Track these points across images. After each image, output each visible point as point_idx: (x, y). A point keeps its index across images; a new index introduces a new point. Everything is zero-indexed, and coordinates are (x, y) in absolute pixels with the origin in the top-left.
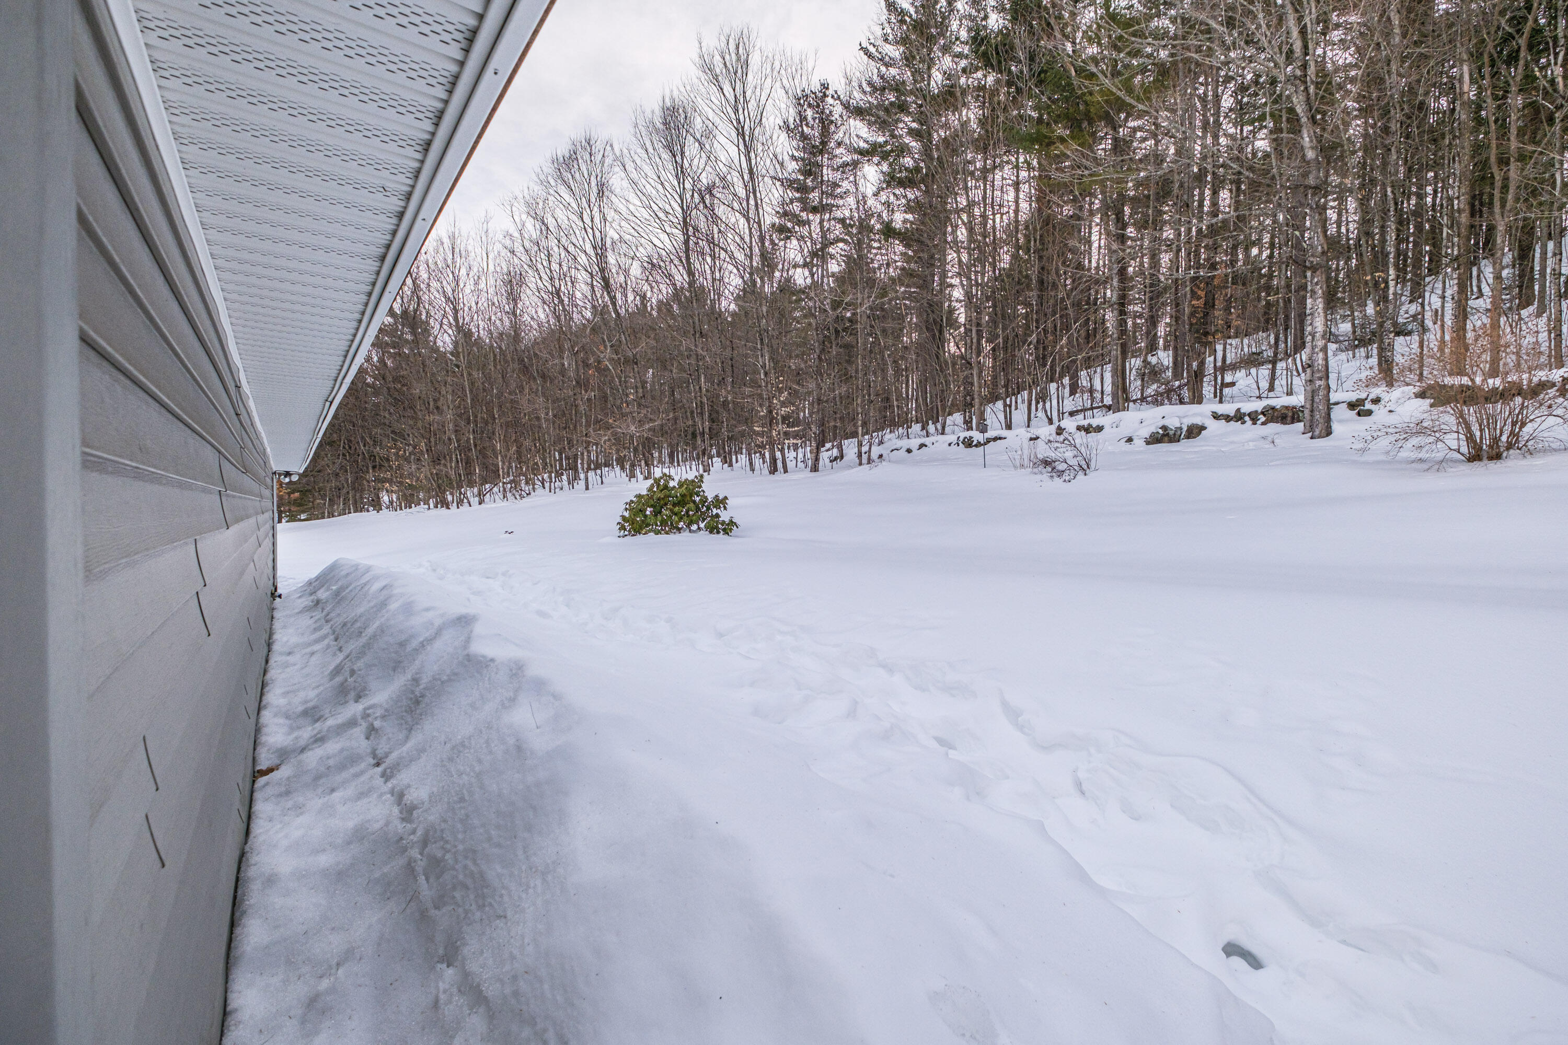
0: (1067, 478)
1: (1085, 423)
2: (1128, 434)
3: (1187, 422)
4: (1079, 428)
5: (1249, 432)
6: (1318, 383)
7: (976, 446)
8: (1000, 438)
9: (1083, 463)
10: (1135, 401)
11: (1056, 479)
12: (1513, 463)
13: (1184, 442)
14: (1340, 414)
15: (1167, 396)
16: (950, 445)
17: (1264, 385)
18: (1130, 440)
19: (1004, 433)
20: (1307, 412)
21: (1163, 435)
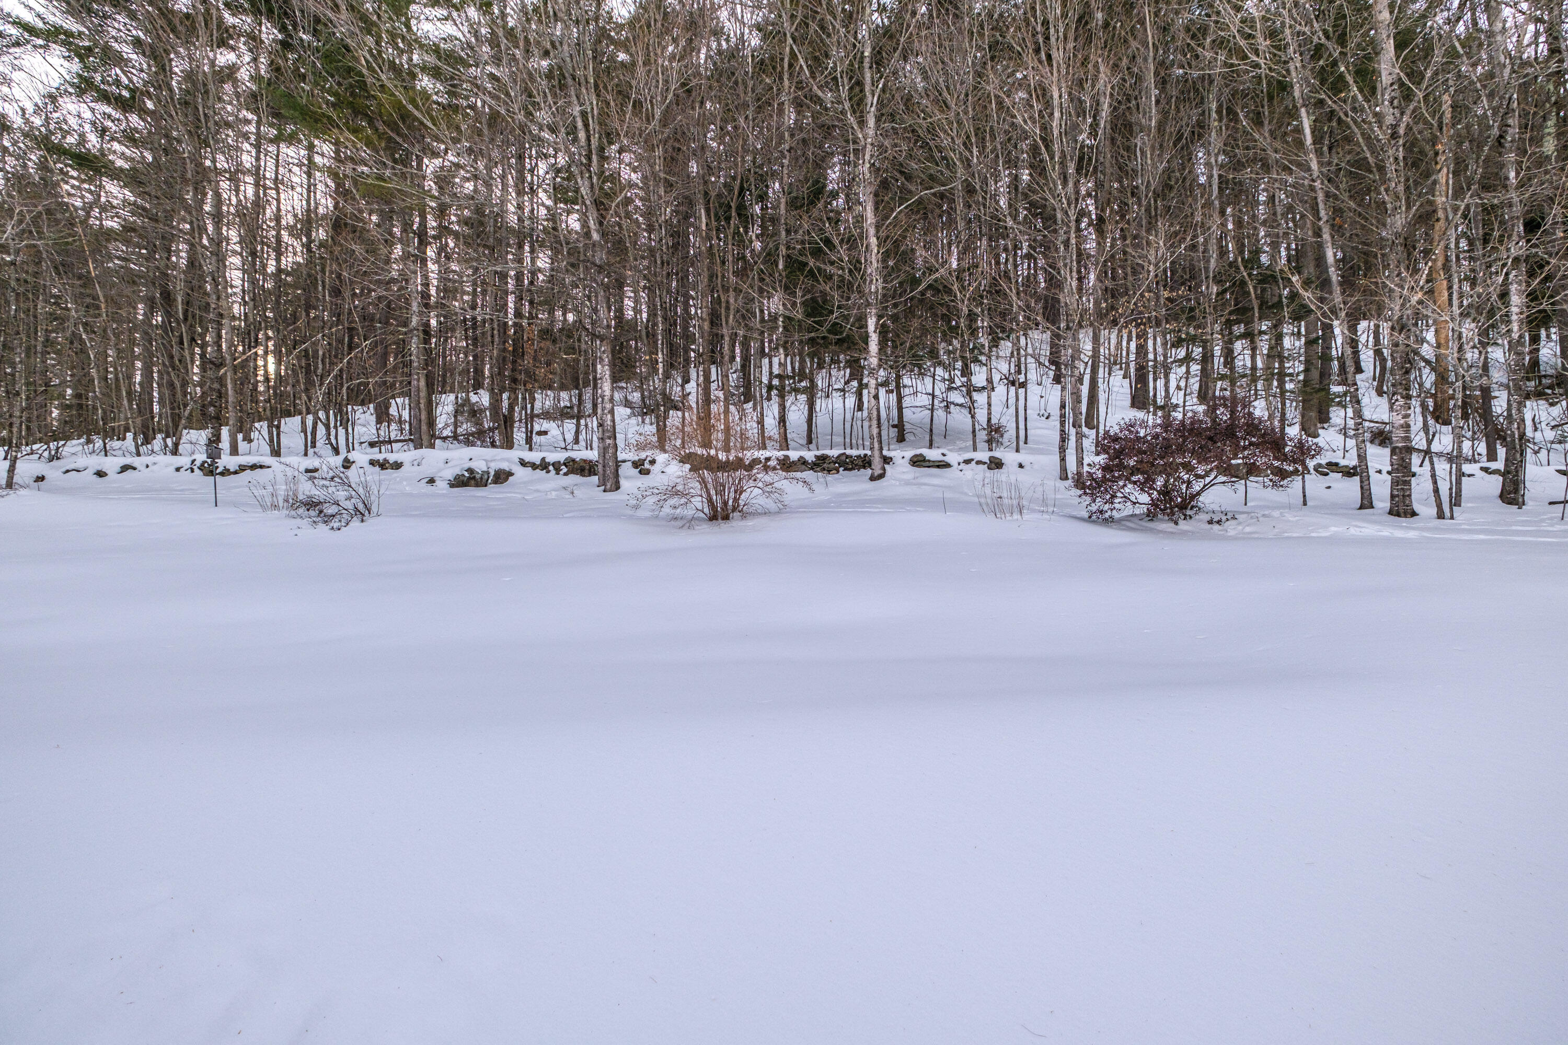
0: (336, 525)
1: (381, 457)
2: (429, 473)
3: (494, 467)
4: (372, 463)
5: (553, 482)
6: (608, 441)
7: (222, 474)
8: (261, 467)
9: (361, 507)
10: (444, 439)
11: (322, 527)
12: (736, 522)
13: (491, 487)
14: (626, 470)
15: (479, 437)
16: (178, 469)
17: (570, 437)
18: (432, 481)
19: (268, 460)
20: (600, 467)
21: (469, 478)
